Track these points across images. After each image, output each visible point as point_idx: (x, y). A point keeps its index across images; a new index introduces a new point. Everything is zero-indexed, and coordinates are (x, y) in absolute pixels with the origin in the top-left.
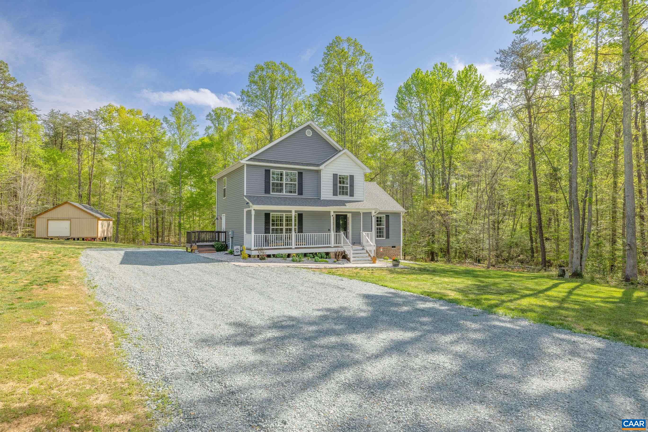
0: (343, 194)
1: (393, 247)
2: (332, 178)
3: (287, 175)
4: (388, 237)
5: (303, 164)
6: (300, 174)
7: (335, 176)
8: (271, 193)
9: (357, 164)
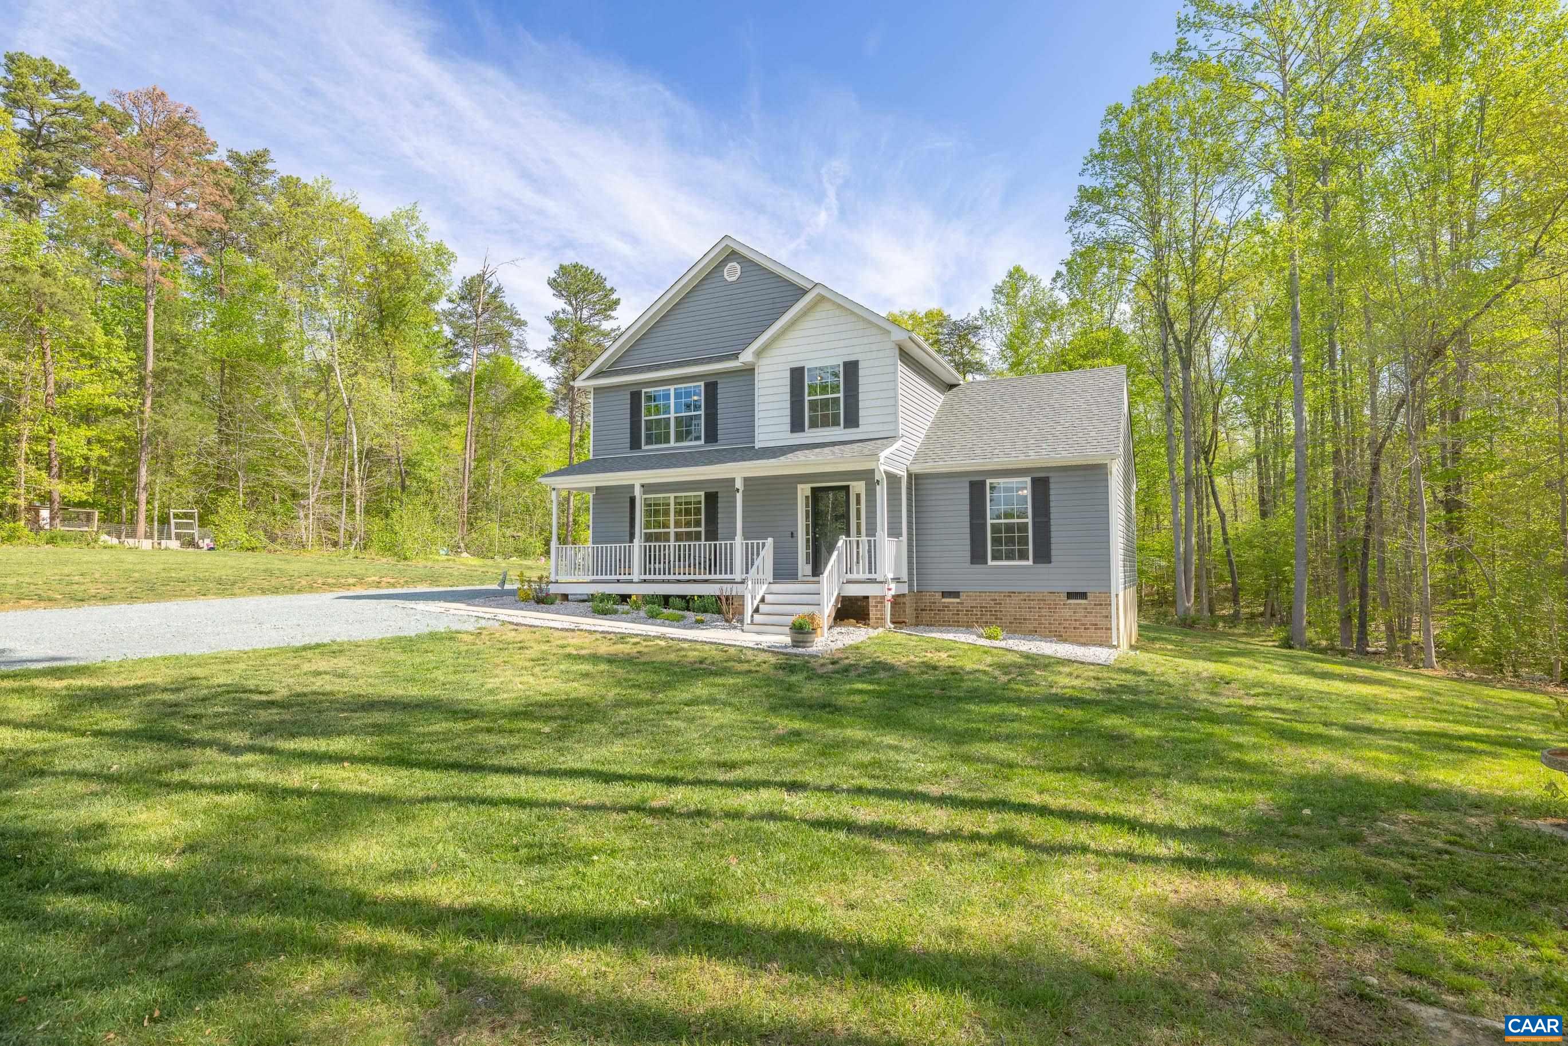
0: (825, 424)
1: (1070, 595)
2: (788, 382)
3: (678, 396)
4: (1043, 555)
5: (710, 360)
6: (711, 389)
7: (797, 375)
8: (644, 447)
9: (870, 322)
